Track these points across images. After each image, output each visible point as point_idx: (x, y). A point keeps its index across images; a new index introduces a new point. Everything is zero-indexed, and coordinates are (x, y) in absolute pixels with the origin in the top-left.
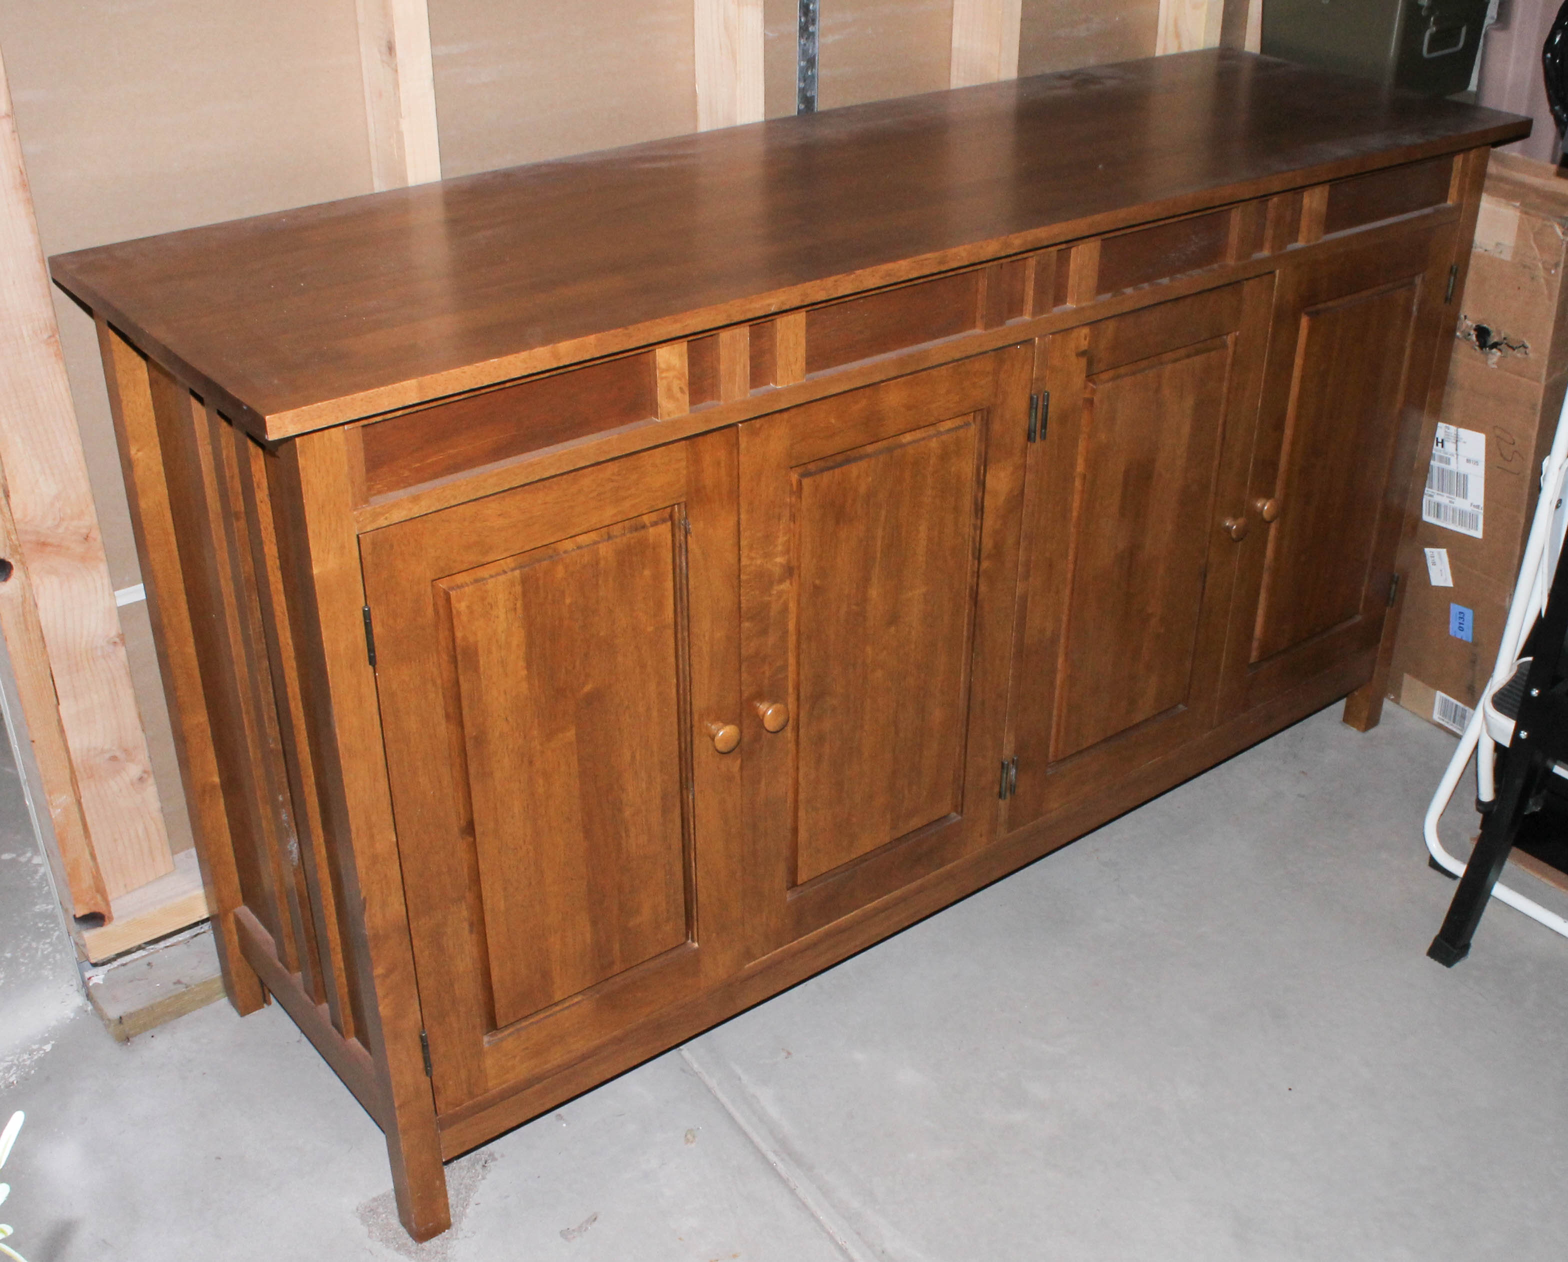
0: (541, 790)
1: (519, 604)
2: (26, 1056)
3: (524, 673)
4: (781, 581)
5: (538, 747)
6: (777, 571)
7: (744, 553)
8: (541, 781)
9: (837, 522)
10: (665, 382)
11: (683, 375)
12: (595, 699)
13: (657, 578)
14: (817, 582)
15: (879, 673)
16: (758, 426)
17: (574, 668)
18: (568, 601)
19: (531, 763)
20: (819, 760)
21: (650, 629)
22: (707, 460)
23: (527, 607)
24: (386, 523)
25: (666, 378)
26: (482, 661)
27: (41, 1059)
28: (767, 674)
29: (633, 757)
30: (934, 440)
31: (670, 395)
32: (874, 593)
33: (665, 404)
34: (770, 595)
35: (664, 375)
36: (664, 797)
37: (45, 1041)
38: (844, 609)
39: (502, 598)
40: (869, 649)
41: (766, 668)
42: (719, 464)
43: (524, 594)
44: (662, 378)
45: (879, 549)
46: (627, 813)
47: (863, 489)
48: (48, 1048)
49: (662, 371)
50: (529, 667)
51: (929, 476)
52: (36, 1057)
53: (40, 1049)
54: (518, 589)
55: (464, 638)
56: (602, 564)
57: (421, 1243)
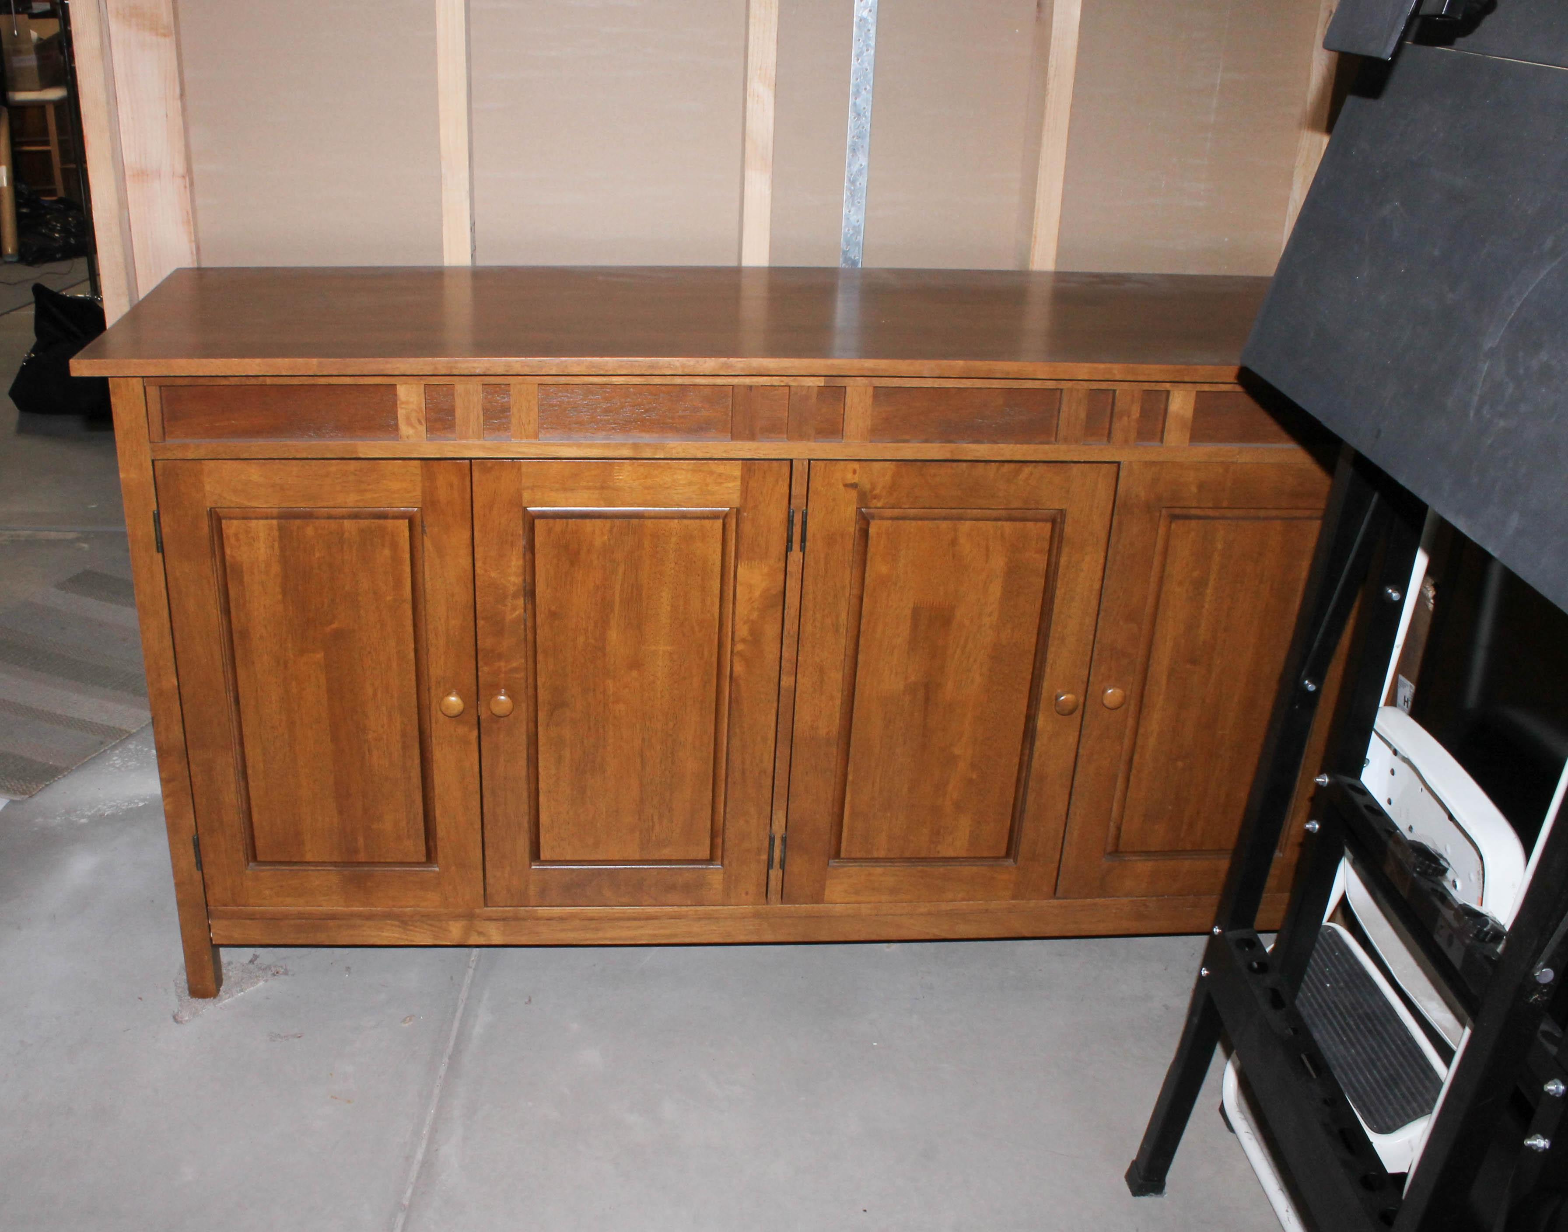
0: (294, 690)
1: (276, 545)
2: (126, 804)
3: (280, 597)
4: (515, 596)
5: (292, 656)
6: (512, 589)
7: (478, 564)
8: (294, 683)
9: (572, 564)
10: (404, 411)
11: (420, 409)
12: (339, 635)
13: (396, 560)
14: (553, 608)
15: (621, 707)
16: (489, 465)
17: (322, 607)
18: (317, 555)
19: (286, 667)
20: (559, 760)
21: (389, 598)
22: (441, 482)
23: (282, 549)
24: (174, 457)
25: (406, 409)
26: (246, 578)
27: (131, 809)
28: (504, 670)
29: (375, 695)
30: (676, 521)
31: (409, 424)
32: (613, 635)
33: (405, 429)
34: (505, 605)
35: (403, 406)
36: (404, 735)
37: (144, 800)
38: (581, 639)
39: (262, 535)
40: (610, 682)
41: (502, 664)
42: (451, 486)
43: (281, 537)
44: (402, 408)
45: (617, 599)
46: (370, 736)
47: (598, 542)
48: (141, 804)
49: (403, 403)
50: (284, 593)
51: (671, 552)
52: (130, 807)
53: (137, 803)
54: (276, 533)
55: (232, 557)
56: (347, 535)
57: (191, 998)
